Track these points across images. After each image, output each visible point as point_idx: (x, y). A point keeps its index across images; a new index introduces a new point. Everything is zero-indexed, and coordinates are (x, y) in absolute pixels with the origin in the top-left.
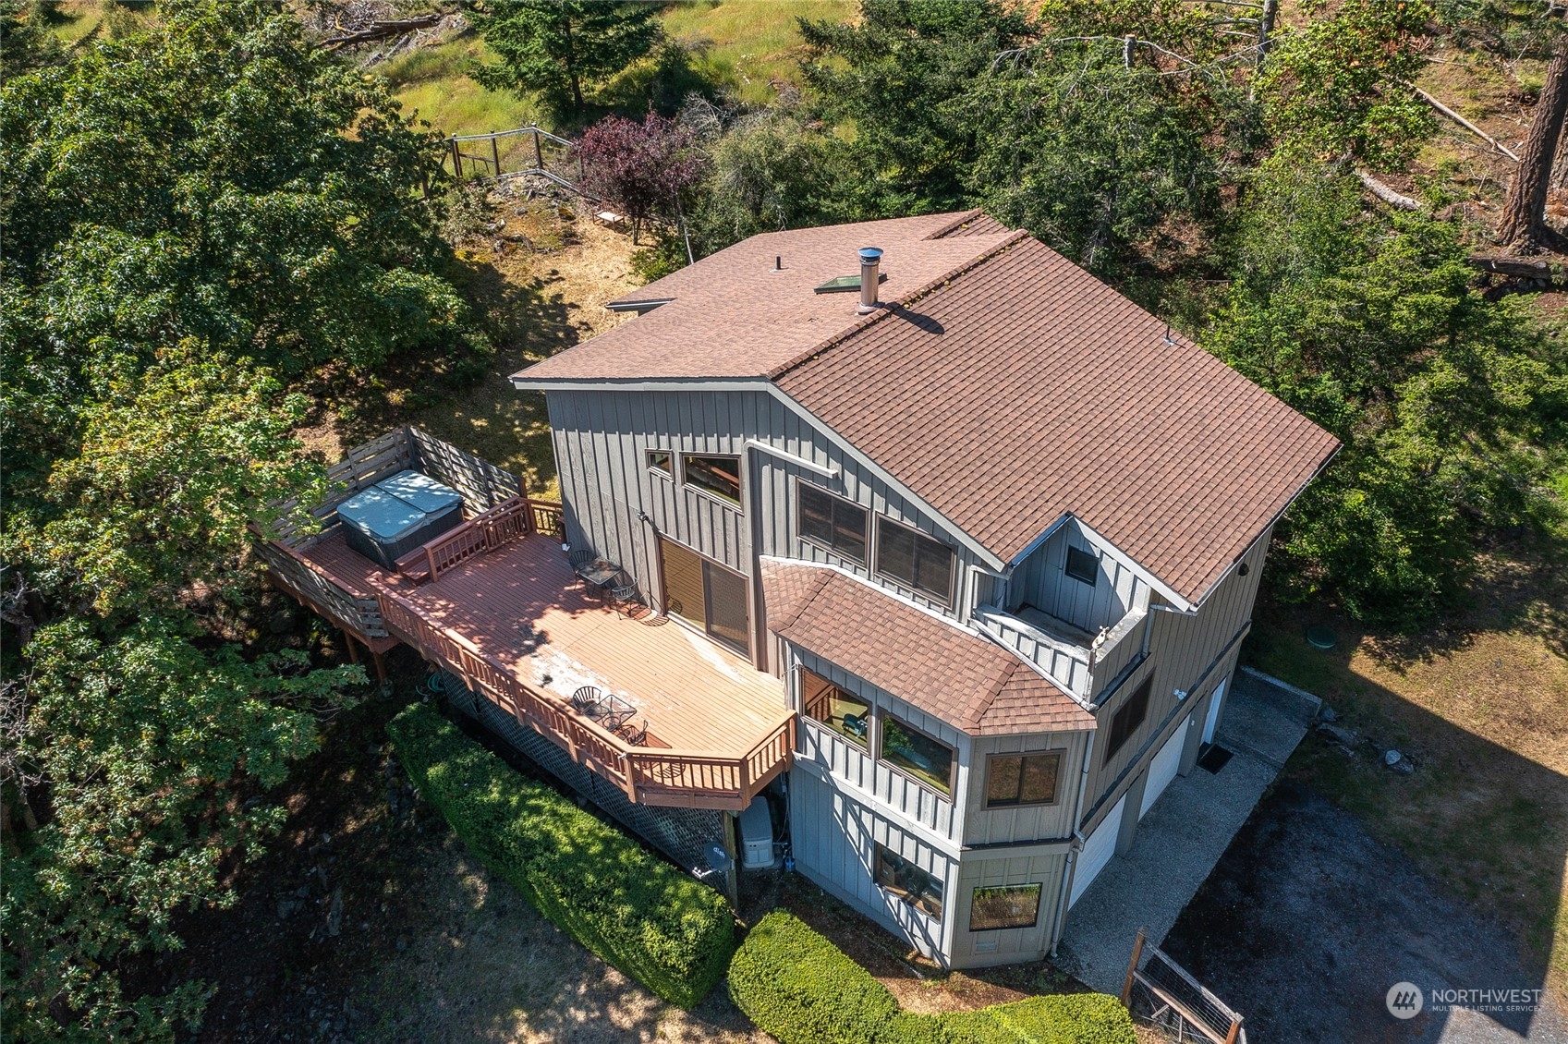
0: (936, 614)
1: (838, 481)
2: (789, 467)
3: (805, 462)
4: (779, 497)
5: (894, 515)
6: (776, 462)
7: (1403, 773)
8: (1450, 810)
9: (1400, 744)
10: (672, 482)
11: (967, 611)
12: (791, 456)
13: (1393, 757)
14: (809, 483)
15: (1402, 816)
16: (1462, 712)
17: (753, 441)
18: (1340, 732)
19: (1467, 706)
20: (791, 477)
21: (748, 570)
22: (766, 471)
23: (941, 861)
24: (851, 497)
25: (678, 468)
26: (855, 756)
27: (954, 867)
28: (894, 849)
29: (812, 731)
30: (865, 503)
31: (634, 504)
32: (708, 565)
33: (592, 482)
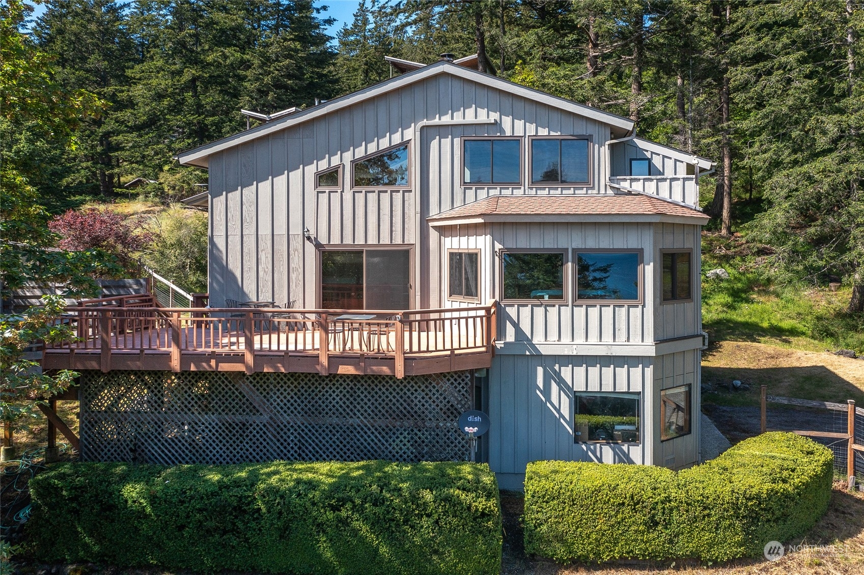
0: (581, 194)
1: (497, 125)
2: (454, 130)
3: (470, 119)
4: (446, 157)
5: (544, 131)
6: (442, 131)
10: (345, 192)
11: (607, 180)
12: (457, 121)
14: (473, 137)
17: (423, 122)
20: (457, 141)
21: (413, 237)
22: (434, 144)
23: (636, 372)
24: (508, 133)
25: (347, 176)
26: (553, 312)
27: (649, 371)
28: (594, 387)
29: (512, 311)
30: (519, 132)
31: (296, 230)
32: (371, 254)
33: (250, 230)
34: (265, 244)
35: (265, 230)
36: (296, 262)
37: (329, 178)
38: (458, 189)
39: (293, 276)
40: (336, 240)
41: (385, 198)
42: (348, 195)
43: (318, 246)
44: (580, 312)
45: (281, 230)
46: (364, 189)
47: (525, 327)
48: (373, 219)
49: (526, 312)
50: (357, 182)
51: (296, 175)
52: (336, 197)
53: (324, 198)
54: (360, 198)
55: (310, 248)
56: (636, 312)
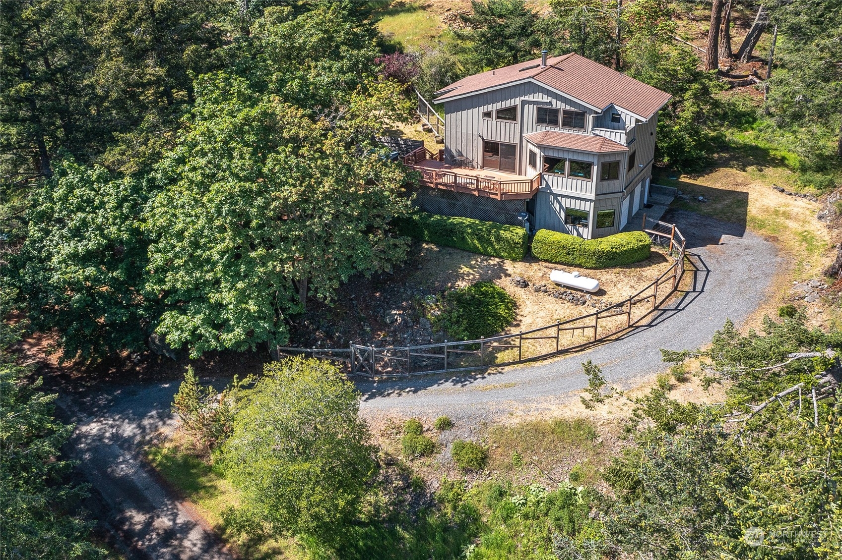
0: (580, 133)
1: (550, 103)
2: (534, 103)
3: (540, 100)
4: (530, 113)
5: (568, 108)
6: (529, 103)
7: (704, 202)
8: (719, 206)
9: (702, 195)
10: (493, 121)
11: (590, 129)
12: (536, 99)
13: (701, 198)
14: (541, 106)
15: (705, 209)
16: (718, 186)
17: (522, 98)
18: (684, 196)
19: (720, 185)
20: (535, 106)
21: (517, 141)
22: (526, 106)
23: (588, 203)
24: (554, 106)
25: (494, 115)
26: (560, 179)
27: (592, 204)
28: (572, 207)
29: (546, 177)
30: (558, 107)
31: (475, 133)
32: (502, 145)
33: (459, 130)
34: (464, 136)
35: (464, 131)
36: (475, 144)
37: (488, 115)
38: (535, 125)
39: (474, 149)
40: (489, 138)
41: (508, 125)
42: (494, 122)
43: (483, 139)
44: (570, 181)
45: (470, 132)
46: (500, 120)
47: (550, 183)
48: (503, 132)
49: (551, 177)
50: (498, 117)
51: (476, 110)
52: (490, 122)
53: (485, 122)
54: (499, 124)
55: (480, 139)
56: (589, 184)
